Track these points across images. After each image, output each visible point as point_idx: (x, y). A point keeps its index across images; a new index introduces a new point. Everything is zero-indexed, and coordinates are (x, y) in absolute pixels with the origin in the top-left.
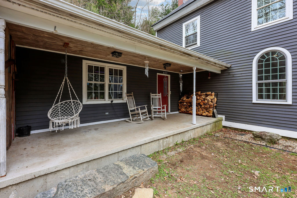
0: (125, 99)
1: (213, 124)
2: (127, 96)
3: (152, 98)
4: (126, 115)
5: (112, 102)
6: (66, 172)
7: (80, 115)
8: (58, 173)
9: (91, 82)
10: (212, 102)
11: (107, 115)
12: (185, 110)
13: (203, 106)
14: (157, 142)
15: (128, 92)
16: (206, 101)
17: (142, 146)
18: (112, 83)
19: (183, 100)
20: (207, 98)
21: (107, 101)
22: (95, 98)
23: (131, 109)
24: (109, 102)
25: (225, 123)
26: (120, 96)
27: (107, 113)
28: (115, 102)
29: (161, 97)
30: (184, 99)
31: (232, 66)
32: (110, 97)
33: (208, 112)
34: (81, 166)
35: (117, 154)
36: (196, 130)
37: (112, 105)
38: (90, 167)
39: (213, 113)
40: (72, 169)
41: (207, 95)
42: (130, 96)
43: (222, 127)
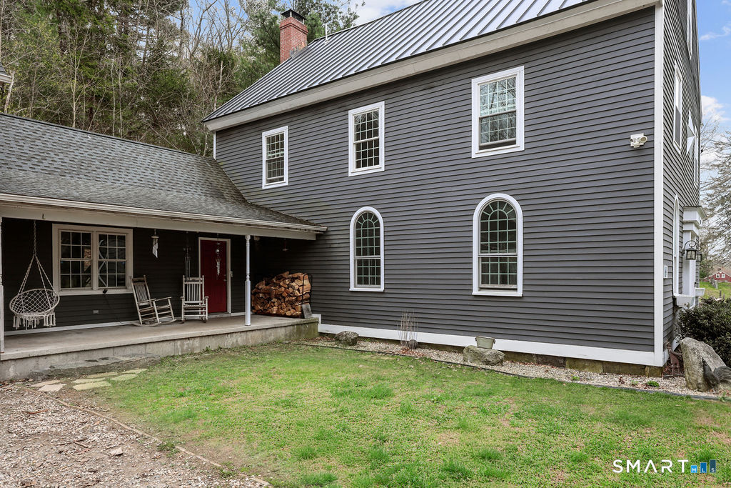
0: (130, 289)
1: (291, 327)
2: (134, 282)
3: (186, 285)
4: (132, 315)
5: (105, 291)
6: (56, 359)
7: (55, 310)
8: (48, 358)
9: (67, 259)
10: (298, 290)
11: (96, 314)
12: (261, 308)
13: (287, 299)
14: (172, 343)
15: (135, 275)
16: (291, 290)
17: (148, 345)
18: (104, 260)
19: (258, 288)
20: (294, 284)
21: (96, 291)
22: (74, 286)
23: (141, 304)
24: (100, 292)
25: (322, 328)
26: (121, 282)
27: (97, 312)
28: (111, 292)
29: (203, 283)
30: (260, 287)
31: (329, 229)
32: (101, 285)
33: (294, 309)
34: (70, 356)
35: (112, 349)
36: (250, 334)
37: (104, 297)
38: (80, 358)
39: (302, 311)
40: (61, 356)
41: (293, 280)
42: (140, 281)
43: (317, 334)
